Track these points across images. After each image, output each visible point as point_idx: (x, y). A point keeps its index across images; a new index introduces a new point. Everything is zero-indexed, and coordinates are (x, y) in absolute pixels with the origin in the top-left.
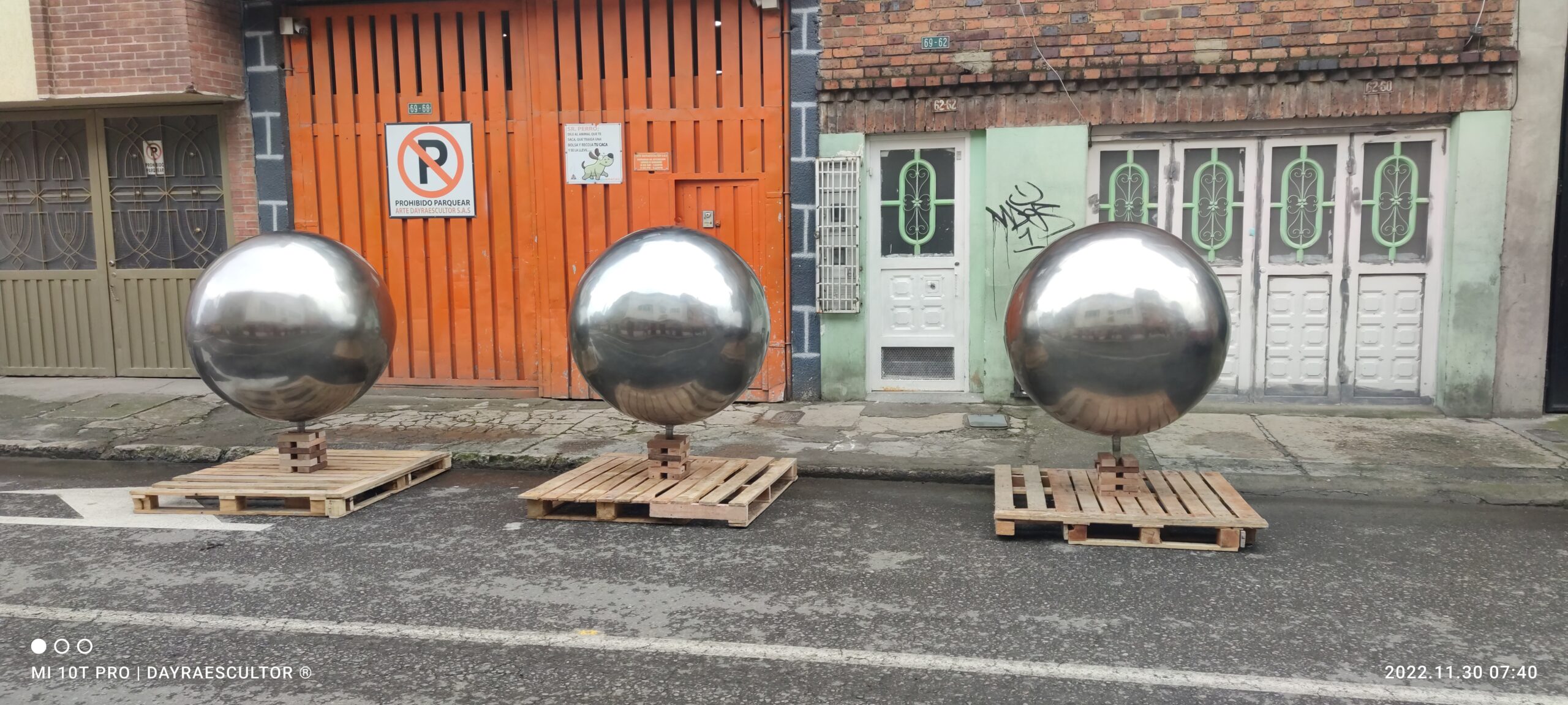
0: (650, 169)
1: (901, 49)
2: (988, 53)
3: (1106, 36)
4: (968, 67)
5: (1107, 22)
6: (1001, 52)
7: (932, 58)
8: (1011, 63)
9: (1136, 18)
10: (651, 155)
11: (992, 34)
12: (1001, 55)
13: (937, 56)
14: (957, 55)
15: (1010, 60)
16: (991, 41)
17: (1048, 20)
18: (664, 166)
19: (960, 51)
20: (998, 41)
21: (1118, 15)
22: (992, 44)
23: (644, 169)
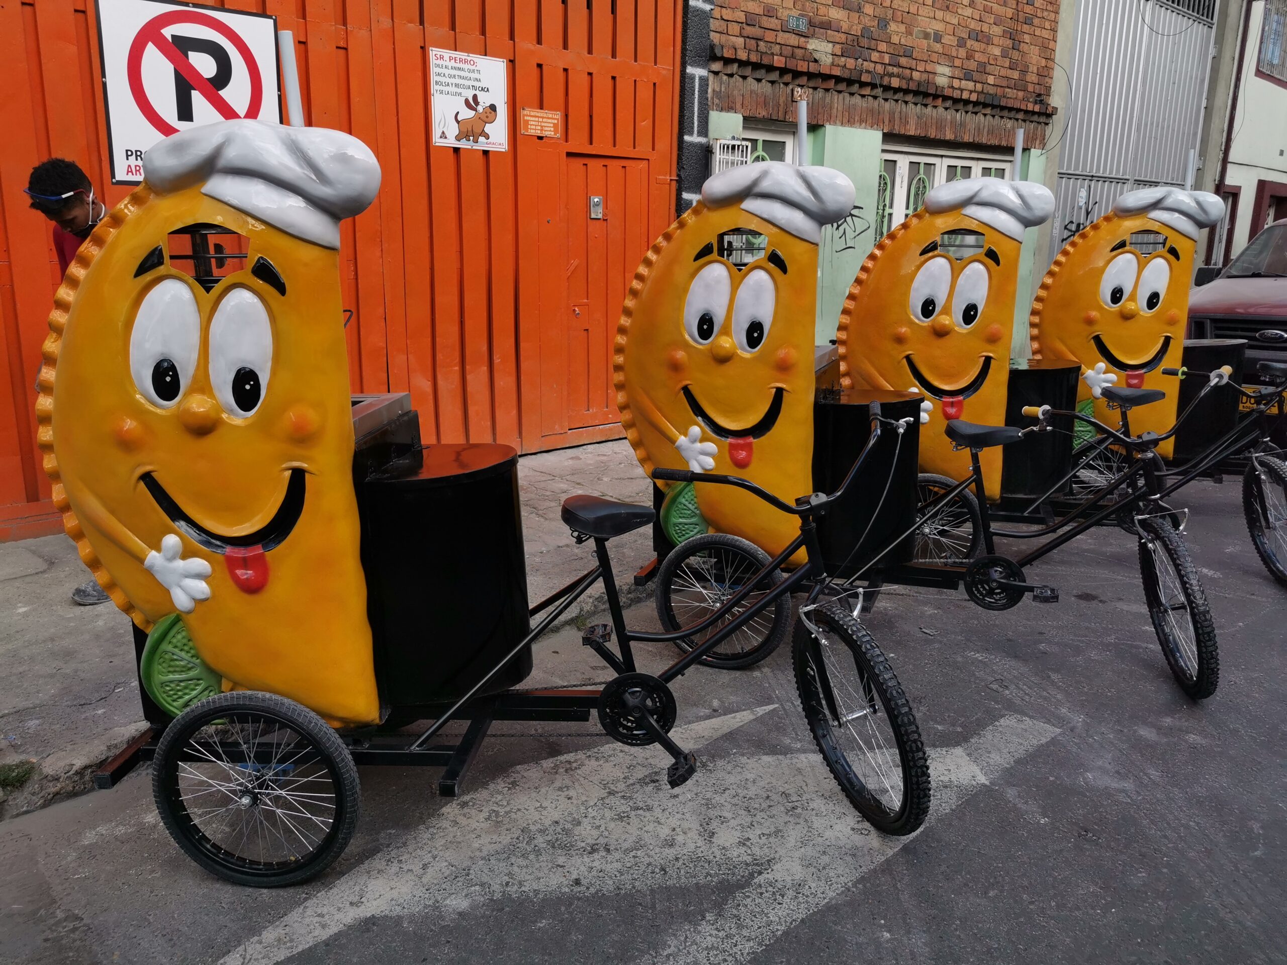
0: (539, 133)
1: (773, 23)
2: (831, 45)
3: (896, 47)
4: (817, 56)
5: (897, 33)
6: (838, 46)
7: (793, 40)
8: (843, 59)
9: (911, 34)
10: (540, 113)
11: (834, 26)
12: (838, 50)
13: (797, 37)
14: (810, 41)
15: (842, 56)
16: (832, 32)
17: (866, 21)
18: (556, 131)
19: (813, 36)
20: (836, 33)
21: (902, 28)
22: (833, 36)
23: (532, 132)
